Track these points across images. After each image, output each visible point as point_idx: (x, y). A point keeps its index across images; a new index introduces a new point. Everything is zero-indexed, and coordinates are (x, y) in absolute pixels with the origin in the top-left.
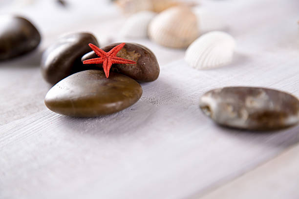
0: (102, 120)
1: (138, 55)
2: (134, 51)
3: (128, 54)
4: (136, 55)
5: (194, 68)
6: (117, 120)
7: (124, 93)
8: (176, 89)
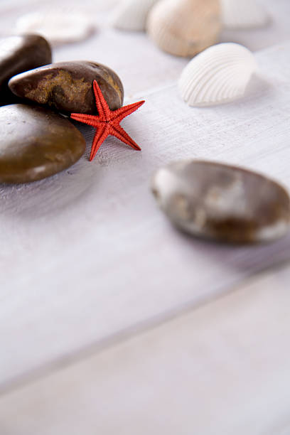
0: (21, 188)
1: (88, 85)
2: (82, 80)
3: (73, 82)
4: (85, 86)
5: (186, 101)
6: (41, 189)
7: (47, 155)
8: (144, 140)
